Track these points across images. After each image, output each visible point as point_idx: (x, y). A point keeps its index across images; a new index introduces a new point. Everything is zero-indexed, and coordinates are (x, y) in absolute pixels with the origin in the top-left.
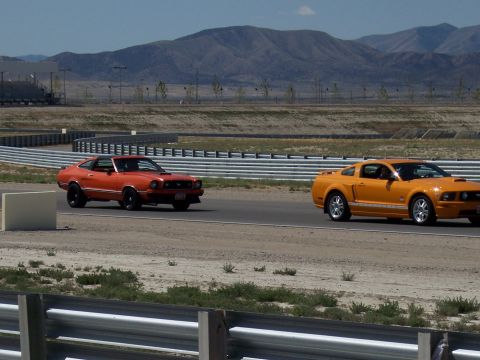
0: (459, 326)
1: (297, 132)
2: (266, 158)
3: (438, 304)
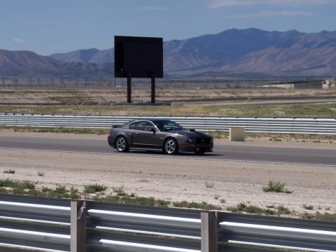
0: (95, 198)
1: (19, 101)
2: (2, 115)
3: (85, 187)
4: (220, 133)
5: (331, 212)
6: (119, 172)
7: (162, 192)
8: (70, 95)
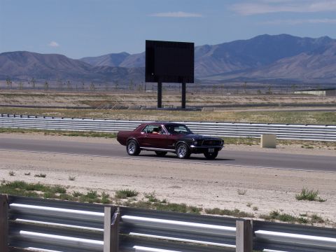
0: (127, 204)
1: (49, 105)
2: (33, 118)
3: (117, 192)
4: (252, 139)
7: (194, 199)
8: (101, 99)
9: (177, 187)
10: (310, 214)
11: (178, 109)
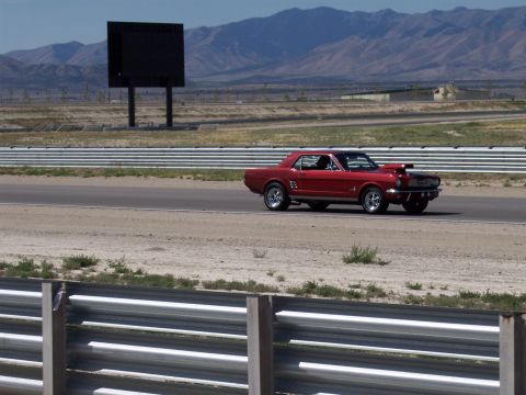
5: (449, 294)
6: (117, 235)
7: (185, 267)
8: (40, 116)
9: (160, 249)
10: (365, 285)
11: (161, 128)
